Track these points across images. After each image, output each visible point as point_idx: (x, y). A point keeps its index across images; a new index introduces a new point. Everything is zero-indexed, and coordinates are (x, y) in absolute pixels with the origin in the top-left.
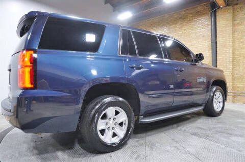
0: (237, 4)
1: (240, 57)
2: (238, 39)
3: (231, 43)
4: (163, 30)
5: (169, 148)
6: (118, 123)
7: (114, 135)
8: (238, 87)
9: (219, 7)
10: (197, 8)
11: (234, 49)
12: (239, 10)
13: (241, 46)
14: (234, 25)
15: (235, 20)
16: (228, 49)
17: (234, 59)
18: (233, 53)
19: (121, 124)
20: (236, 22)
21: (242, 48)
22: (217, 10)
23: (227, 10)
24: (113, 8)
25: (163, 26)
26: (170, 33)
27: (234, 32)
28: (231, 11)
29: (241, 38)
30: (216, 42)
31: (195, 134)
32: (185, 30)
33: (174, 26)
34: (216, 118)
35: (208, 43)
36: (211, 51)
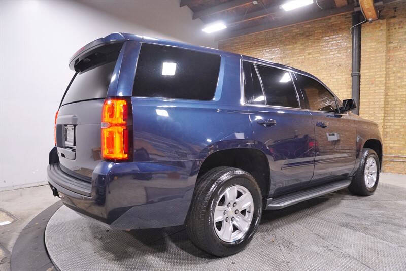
0: (394, 17)
1: (397, 100)
2: (394, 73)
3: (383, 79)
4: (274, 52)
5: (315, 248)
6: (240, 211)
7: (235, 228)
8: (391, 148)
9: (367, 21)
10: (330, 19)
11: (387, 89)
12: (397, 26)
13: (399, 84)
14: (388, 51)
15: (390, 43)
16: (377, 88)
17: (386, 103)
18: (386, 95)
19: (243, 212)
20: (392, 45)
21: (399, 87)
22: (363, 25)
23: (378, 26)
24: (193, 13)
25: (273, 45)
26: (285, 57)
27: (388, 61)
28: (384, 27)
29: (400, 72)
30: (359, 76)
31: (346, 226)
32: (309, 54)
33: (291, 46)
34: (367, 198)
35: (347, 76)
36: (350, 90)
